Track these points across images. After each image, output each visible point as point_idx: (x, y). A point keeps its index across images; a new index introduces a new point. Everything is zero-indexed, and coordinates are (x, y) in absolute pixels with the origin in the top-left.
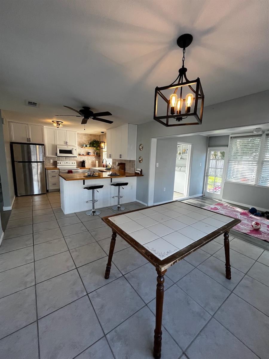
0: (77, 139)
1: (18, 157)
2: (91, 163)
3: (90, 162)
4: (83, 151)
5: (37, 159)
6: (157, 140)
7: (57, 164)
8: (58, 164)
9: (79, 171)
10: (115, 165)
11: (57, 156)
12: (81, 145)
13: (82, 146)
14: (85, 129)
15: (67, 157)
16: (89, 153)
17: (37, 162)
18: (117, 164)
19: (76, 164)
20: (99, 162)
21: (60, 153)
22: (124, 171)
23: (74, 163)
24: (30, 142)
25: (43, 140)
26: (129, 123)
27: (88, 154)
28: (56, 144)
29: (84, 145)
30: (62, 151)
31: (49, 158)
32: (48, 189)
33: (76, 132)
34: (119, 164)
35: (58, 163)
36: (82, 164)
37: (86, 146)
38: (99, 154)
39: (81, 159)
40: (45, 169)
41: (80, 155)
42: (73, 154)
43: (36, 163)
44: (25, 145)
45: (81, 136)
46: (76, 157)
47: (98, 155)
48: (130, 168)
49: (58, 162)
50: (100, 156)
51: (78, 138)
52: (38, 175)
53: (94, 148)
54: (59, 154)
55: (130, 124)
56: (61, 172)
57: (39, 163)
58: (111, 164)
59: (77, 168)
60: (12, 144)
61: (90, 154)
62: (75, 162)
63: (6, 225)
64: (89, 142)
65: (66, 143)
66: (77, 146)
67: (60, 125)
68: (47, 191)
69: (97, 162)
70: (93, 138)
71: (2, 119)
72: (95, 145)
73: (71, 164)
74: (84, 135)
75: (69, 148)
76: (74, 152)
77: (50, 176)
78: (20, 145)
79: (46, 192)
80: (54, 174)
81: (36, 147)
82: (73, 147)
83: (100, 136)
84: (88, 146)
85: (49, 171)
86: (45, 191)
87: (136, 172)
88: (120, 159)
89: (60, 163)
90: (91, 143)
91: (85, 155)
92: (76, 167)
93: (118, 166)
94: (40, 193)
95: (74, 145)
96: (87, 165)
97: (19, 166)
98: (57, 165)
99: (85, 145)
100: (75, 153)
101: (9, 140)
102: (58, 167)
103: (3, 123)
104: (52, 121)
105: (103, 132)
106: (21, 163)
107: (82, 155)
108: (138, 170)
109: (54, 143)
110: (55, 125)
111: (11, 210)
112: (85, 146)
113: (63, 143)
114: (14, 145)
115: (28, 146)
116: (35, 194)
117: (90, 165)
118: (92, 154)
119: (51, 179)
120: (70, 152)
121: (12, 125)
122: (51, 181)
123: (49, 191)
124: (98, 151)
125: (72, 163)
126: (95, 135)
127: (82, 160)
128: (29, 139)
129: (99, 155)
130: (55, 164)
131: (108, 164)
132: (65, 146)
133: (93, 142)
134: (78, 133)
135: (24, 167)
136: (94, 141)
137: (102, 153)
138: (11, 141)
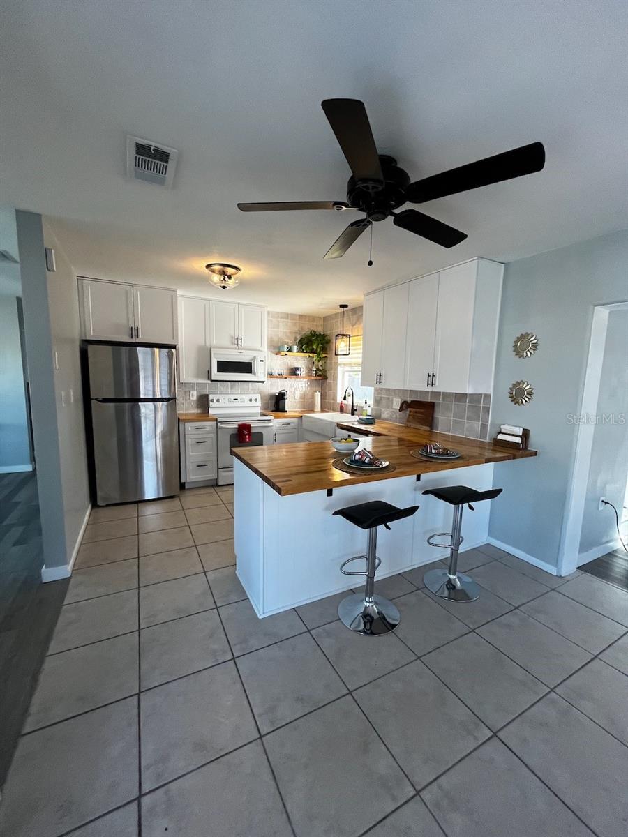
0: (266, 329)
1: (103, 385)
2: (301, 398)
3: (298, 395)
4: (280, 363)
5: (154, 392)
6: (610, 313)
7: (208, 404)
8: (211, 403)
9: (271, 424)
10: (389, 406)
11: (212, 381)
12: (275, 348)
13: (277, 351)
14: (370, 263)
15: (237, 383)
16: (297, 369)
17: (154, 400)
18: (396, 404)
19: (259, 403)
20: (323, 397)
21: (219, 371)
22: (431, 432)
23: (256, 400)
24: (138, 341)
25: (174, 332)
26: (480, 258)
27: (294, 372)
28: (208, 344)
29: (283, 347)
30: (224, 367)
31: (189, 387)
32: (183, 481)
33: (263, 307)
34: (405, 405)
35: (212, 401)
36: (277, 403)
37: (290, 350)
38: (324, 371)
39: (274, 387)
40: (179, 419)
41: (271, 375)
42: (255, 374)
43: (151, 403)
44: (124, 348)
45: (274, 320)
46: (263, 382)
47: (319, 376)
48: (463, 423)
49: (211, 397)
50: (325, 378)
51: (268, 327)
52: (158, 441)
53: (311, 355)
54: (216, 375)
55: (483, 262)
56: (221, 428)
57: (159, 404)
58: (371, 402)
59: (263, 415)
60: (86, 346)
61: (299, 372)
62: (258, 397)
63: (31, 695)
64: (296, 339)
65: (237, 341)
66: (266, 349)
67: (230, 277)
68: (182, 486)
69: (318, 395)
70: (308, 328)
71: (47, 252)
72: (314, 347)
73: (247, 403)
74: (281, 318)
75: (243, 358)
76: (257, 367)
77: (189, 442)
78: (109, 348)
79: (178, 491)
80: (201, 435)
81: (153, 354)
82: (255, 353)
83: (326, 319)
84: (295, 348)
85: (189, 427)
86: (175, 488)
87: (501, 437)
88: (429, 389)
89: (218, 401)
90: (301, 339)
91: (284, 376)
92: (258, 410)
93: (400, 410)
94: (161, 496)
95: (257, 345)
96: (291, 404)
97: (104, 414)
98: (208, 407)
99: (286, 347)
100: (260, 371)
101: (77, 336)
102: (211, 411)
103: (48, 267)
104: (208, 266)
105: (346, 306)
106: (112, 405)
107: (277, 377)
108: (511, 432)
109: (203, 343)
110: (216, 278)
111: (70, 578)
112: (285, 350)
113: (227, 342)
114: (91, 349)
115: (130, 351)
116: (147, 498)
117: (298, 406)
118: (303, 372)
119: (192, 452)
120: (246, 367)
121: (89, 287)
122: (193, 455)
123: (186, 487)
124: (320, 363)
125: (250, 400)
126: (312, 318)
127: (276, 391)
128: (134, 331)
129: (322, 377)
130: (204, 402)
131: (358, 401)
132: (236, 349)
133: (307, 337)
134: (268, 313)
135: (119, 415)
136: (313, 336)
137: (336, 370)
138: (83, 338)
